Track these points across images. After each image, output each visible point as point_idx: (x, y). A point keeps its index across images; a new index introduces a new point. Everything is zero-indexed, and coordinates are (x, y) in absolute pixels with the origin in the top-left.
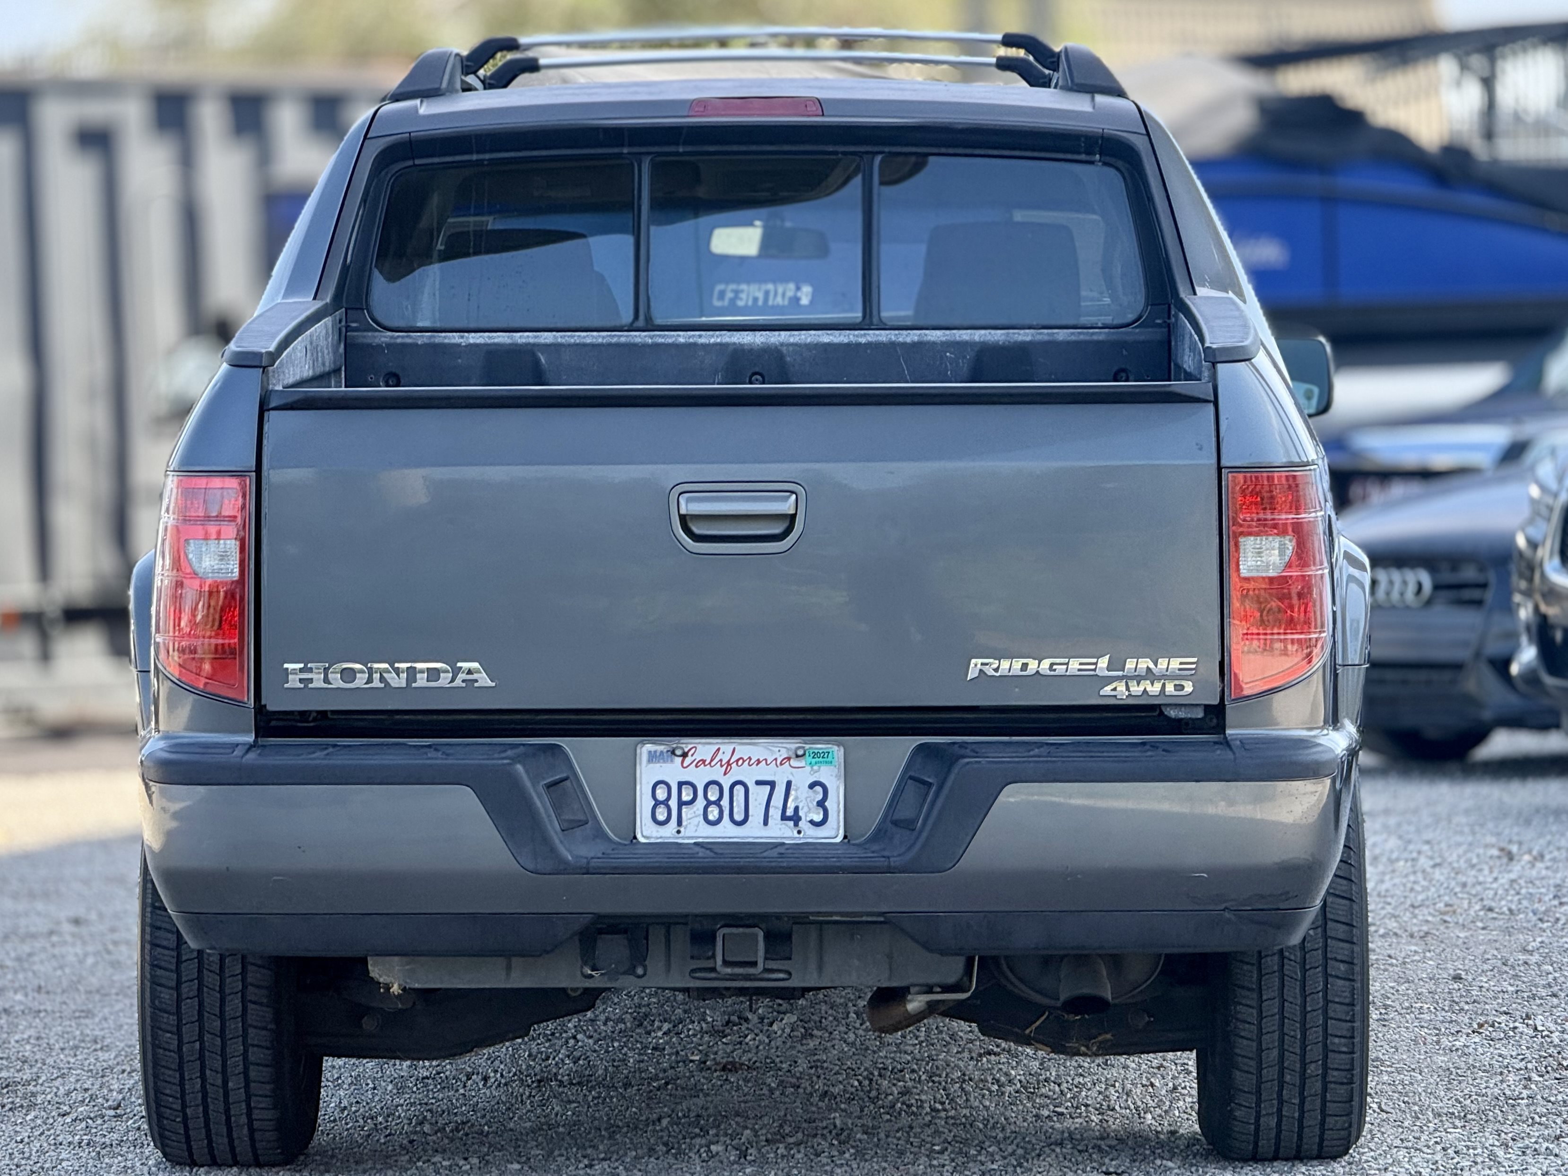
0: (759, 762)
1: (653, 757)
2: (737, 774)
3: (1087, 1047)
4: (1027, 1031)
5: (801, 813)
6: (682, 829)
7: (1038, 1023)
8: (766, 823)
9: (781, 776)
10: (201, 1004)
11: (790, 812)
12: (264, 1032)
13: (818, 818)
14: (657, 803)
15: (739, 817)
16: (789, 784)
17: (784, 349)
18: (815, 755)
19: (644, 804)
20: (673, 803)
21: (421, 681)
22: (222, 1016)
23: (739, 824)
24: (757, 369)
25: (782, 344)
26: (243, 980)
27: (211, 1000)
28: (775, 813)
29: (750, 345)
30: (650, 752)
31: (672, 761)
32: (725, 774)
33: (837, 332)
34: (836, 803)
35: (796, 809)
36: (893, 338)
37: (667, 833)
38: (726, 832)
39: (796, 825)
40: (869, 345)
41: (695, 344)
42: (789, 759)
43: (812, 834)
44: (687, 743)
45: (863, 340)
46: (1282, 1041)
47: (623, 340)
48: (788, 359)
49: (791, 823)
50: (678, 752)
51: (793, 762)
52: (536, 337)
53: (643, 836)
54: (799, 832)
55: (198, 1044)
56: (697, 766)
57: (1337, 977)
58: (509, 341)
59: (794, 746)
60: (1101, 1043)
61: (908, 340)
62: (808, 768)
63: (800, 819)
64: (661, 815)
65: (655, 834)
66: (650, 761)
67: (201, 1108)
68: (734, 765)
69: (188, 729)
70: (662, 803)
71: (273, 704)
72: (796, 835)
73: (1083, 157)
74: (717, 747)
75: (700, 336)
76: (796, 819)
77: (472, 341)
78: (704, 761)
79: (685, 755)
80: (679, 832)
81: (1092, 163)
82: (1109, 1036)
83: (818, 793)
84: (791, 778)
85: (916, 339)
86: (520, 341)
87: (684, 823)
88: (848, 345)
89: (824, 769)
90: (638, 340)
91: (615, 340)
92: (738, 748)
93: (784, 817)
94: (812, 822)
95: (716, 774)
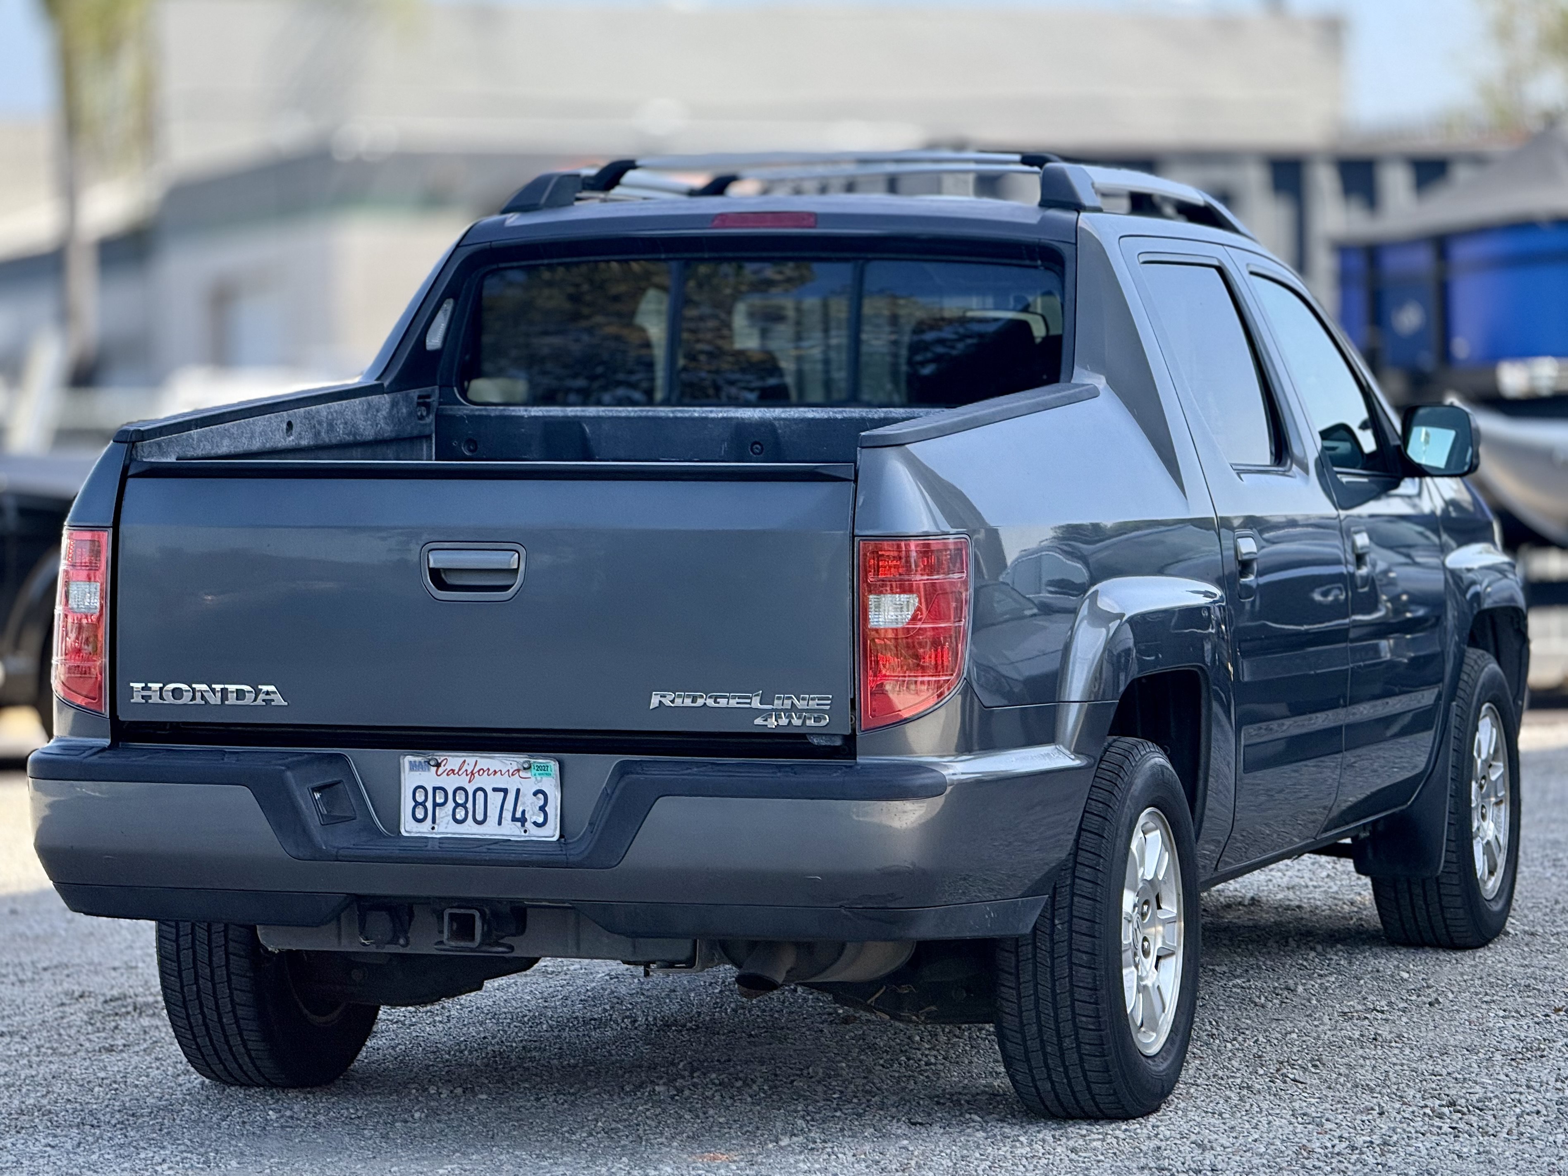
0: (495, 772)
1: (413, 766)
2: (479, 782)
3: (918, 1017)
4: (869, 1002)
5: (527, 816)
6: (436, 826)
7: (877, 995)
8: (500, 823)
9: (512, 784)
10: (194, 953)
11: (518, 815)
12: (244, 979)
13: (540, 820)
14: (417, 804)
15: (480, 817)
16: (518, 791)
17: (776, 423)
18: (539, 768)
19: (407, 804)
20: (429, 805)
21: (232, 700)
22: (210, 964)
23: (479, 823)
24: (757, 440)
25: (775, 419)
26: (226, 937)
27: (202, 951)
28: (508, 815)
29: (749, 419)
30: (410, 762)
31: (429, 770)
32: (470, 782)
33: (820, 409)
34: (554, 809)
35: (523, 812)
36: (864, 414)
37: (424, 829)
38: (470, 829)
39: (523, 825)
40: (844, 420)
41: (706, 418)
42: (518, 770)
43: (536, 834)
44: (441, 756)
45: (839, 416)
46: (1038, 1018)
47: (650, 414)
48: (780, 431)
49: (519, 824)
50: (432, 763)
51: (522, 774)
52: (583, 411)
53: (406, 831)
54: (525, 831)
55: (195, 986)
56: (448, 775)
57: (1081, 966)
58: (561, 414)
59: (522, 760)
60: (927, 1013)
61: (876, 416)
62: (533, 779)
63: (526, 820)
64: (420, 814)
65: (414, 830)
66: (411, 769)
67: (207, 1039)
68: (476, 775)
69: (72, 733)
70: (420, 804)
71: (124, 716)
72: (523, 834)
73: (1027, 262)
74: (462, 759)
75: (711, 412)
76: (523, 820)
77: (533, 414)
78: (453, 771)
79: (438, 765)
80: (433, 828)
81: (1036, 267)
82: (933, 1008)
83: (538, 799)
84: (520, 786)
85: (882, 415)
86: (570, 414)
87: (437, 821)
88: (828, 420)
89: (545, 778)
90: (663, 414)
91: (644, 414)
92: (479, 760)
93: (514, 819)
94: (535, 823)
95: (462, 781)
